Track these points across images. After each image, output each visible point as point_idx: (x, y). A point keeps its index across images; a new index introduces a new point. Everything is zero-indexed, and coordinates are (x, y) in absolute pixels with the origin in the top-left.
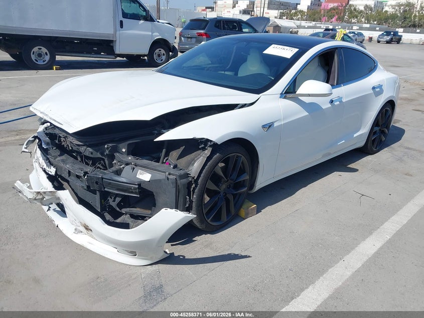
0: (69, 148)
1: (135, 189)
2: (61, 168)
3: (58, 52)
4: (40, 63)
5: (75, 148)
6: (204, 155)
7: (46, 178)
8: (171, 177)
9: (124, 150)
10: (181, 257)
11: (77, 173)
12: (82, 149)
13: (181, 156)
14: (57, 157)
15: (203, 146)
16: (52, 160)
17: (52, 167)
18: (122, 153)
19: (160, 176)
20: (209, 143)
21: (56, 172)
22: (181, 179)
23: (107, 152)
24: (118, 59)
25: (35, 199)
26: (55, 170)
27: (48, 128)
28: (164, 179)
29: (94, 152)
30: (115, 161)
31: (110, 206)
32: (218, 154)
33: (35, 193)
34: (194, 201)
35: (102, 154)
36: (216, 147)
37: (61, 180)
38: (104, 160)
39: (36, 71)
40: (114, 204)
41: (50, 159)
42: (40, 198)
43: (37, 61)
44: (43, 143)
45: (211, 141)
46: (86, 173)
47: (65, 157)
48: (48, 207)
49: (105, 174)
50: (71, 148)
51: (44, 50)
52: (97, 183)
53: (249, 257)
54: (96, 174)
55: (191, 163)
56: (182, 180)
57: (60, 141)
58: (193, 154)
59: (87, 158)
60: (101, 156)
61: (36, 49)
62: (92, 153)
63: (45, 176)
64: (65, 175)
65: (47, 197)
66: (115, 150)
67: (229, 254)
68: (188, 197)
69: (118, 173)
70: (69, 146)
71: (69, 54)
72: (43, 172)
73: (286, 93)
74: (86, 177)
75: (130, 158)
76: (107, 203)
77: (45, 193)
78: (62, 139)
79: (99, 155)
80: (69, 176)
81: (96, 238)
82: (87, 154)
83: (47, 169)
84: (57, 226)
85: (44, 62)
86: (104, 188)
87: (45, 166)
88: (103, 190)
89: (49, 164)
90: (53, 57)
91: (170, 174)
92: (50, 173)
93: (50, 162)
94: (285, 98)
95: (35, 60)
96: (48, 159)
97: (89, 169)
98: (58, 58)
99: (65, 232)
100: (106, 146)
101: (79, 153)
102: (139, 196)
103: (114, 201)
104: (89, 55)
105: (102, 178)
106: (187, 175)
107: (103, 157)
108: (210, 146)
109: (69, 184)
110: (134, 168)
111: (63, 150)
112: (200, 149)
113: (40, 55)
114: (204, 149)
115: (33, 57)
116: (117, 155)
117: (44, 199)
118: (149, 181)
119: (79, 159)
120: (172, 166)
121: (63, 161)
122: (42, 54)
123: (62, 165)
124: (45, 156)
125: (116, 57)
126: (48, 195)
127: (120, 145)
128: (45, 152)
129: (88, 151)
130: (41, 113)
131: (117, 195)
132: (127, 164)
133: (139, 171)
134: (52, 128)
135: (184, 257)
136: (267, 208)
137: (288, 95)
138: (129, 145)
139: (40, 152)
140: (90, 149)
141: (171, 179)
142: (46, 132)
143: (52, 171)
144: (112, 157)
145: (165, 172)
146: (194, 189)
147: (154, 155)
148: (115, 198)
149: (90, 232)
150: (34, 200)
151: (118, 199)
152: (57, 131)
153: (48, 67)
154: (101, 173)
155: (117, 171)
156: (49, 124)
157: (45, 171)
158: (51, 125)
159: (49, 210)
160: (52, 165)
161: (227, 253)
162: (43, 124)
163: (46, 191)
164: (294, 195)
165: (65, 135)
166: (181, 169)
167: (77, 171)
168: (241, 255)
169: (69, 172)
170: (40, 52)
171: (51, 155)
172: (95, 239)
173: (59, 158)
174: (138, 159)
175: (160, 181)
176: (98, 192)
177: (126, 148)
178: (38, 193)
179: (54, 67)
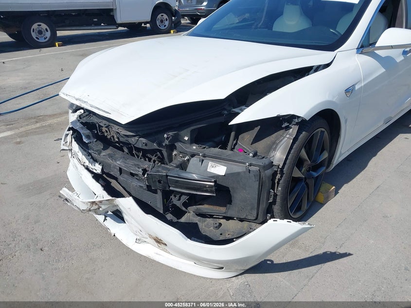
0: (114, 140)
1: (210, 186)
2: (109, 165)
3: (59, 27)
4: (42, 40)
5: (121, 139)
6: (288, 136)
7: (92, 178)
8: (252, 168)
9: (186, 138)
10: (268, 262)
11: (132, 171)
12: (133, 140)
13: (257, 139)
14: (101, 152)
15: (286, 124)
16: (95, 156)
17: (97, 165)
18: (184, 142)
19: (238, 168)
20: (296, 120)
21: (102, 170)
22: (265, 170)
23: (167, 142)
24: (120, 29)
25: (90, 210)
26: (101, 167)
27: (82, 116)
28: (244, 172)
29: (149, 143)
30: (175, 153)
31: (174, 206)
32: (304, 133)
33: (90, 204)
34: (278, 194)
35: (160, 144)
36: (303, 124)
37: (107, 178)
38: (160, 151)
39: (39, 50)
40: (179, 204)
41: (93, 154)
42: (95, 207)
43: (38, 39)
44: (83, 137)
45: (299, 117)
46: (145, 171)
47: (110, 151)
48: (104, 216)
49: (169, 170)
50: (117, 140)
51: (44, 26)
52: (159, 182)
53: (350, 255)
54: (158, 171)
55: (272, 147)
56: (266, 172)
57: (101, 131)
58: (274, 135)
59: (138, 150)
60: (158, 148)
61: (35, 26)
62: (146, 145)
63: (90, 176)
64: (115, 173)
65: (103, 207)
66: (177, 139)
67: (325, 253)
68: (272, 191)
69: (183, 166)
70: (115, 137)
71: (70, 28)
72: (86, 171)
73: (362, 47)
74: (146, 176)
75: (194, 147)
76: (170, 202)
77: (101, 202)
78: (104, 129)
79: (155, 146)
80: (121, 173)
81: (171, 253)
82: (140, 146)
83: (91, 166)
84: (114, 236)
85: (45, 39)
86: (169, 187)
87: (87, 163)
88: (167, 189)
89: (92, 160)
90: (54, 34)
91: (250, 165)
92: (94, 171)
93: (92, 158)
94: (362, 53)
95: (37, 38)
96: (89, 154)
97: (146, 165)
98: (60, 33)
99: (124, 242)
100: (165, 136)
101: (128, 145)
102: (215, 195)
103: (179, 200)
104: (89, 28)
105: (167, 176)
106: (271, 164)
107: (161, 148)
108: (297, 124)
109: (117, 181)
110: (203, 161)
111: (107, 143)
112: (283, 129)
113: (40, 32)
114: (287, 128)
115: (34, 35)
116: (178, 145)
117: (101, 209)
118: (225, 175)
119: (126, 150)
120: (251, 155)
121: (110, 156)
122: (43, 30)
123: (110, 161)
124: (85, 150)
125: (118, 27)
126: (104, 204)
127: (182, 133)
128: (84, 146)
129: (141, 142)
130: (77, 99)
131: (183, 194)
132: (193, 156)
133: (210, 163)
134: (87, 115)
135: (272, 261)
136: (343, 187)
137: (365, 50)
138: (192, 131)
139: (77, 145)
140: (143, 140)
141: (253, 171)
142: (81, 121)
143: (98, 168)
144: (171, 147)
145: (244, 163)
146: (279, 180)
147: (216, 140)
148: (180, 197)
149: (163, 246)
150: (88, 211)
151: (184, 198)
152: (94, 120)
153: (50, 44)
154: (164, 168)
155: (181, 165)
156: (82, 111)
157: (87, 168)
158: (84, 112)
159: (105, 220)
160: (97, 162)
161: (321, 252)
162: (75, 111)
163: (102, 199)
164: (366, 168)
165: (107, 123)
166: (263, 158)
167: (131, 168)
168: (340, 254)
169: (120, 170)
170: (40, 29)
171: (93, 150)
172: (169, 253)
173: (104, 153)
174: (204, 148)
175: (238, 174)
176: (159, 191)
177: (189, 135)
178: (93, 203)
179: (57, 44)
